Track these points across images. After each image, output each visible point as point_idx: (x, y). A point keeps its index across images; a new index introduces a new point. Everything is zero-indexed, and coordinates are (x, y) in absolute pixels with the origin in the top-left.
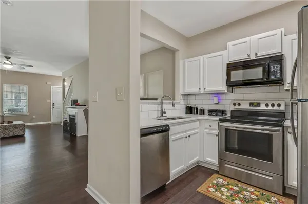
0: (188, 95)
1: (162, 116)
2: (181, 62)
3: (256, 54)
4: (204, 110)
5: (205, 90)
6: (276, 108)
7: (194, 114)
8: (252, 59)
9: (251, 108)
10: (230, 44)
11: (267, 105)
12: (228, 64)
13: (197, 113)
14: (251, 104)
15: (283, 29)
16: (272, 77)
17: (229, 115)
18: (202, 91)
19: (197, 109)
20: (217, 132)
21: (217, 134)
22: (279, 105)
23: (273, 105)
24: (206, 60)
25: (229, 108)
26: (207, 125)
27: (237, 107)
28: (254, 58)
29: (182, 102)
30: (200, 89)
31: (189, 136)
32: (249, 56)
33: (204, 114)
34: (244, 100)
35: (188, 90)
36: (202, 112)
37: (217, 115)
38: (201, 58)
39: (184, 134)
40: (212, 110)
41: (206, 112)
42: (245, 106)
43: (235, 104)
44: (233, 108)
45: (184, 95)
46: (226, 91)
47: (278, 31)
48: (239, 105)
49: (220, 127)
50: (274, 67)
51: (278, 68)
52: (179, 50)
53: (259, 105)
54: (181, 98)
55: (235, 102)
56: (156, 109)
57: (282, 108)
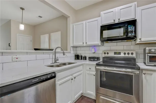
0: (76, 47)
1: (56, 62)
2: (71, 25)
3: (119, 20)
4: (86, 57)
5: (87, 44)
6: (130, 55)
7: (80, 59)
8: (116, 23)
9: (115, 55)
10: (102, 13)
11: (125, 54)
12: (101, 26)
13: (82, 59)
14: (115, 53)
15: (136, 3)
16: (130, 35)
17: (101, 60)
18: (85, 44)
19: (82, 57)
20: (94, 73)
21: (95, 74)
22: (132, 54)
23: (128, 54)
24: (87, 23)
25: (102, 56)
26: (88, 68)
27: (106, 55)
28: (118, 22)
29: (72, 52)
30: (83, 43)
31: (75, 78)
32: (114, 21)
33: (86, 59)
34: (111, 50)
35: (76, 44)
36: (85, 58)
37: (94, 61)
38: (84, 22)
39: (70, 77)
40: (91, 57)
41: (87, 58)
42: (111, 54)
43: (105, 53)
44: (104, 55)
45: (73, 47)
46: (100, 44)
47: (133, 4)
48: (108, 53)
49: (97, 70)
50: (131, 28)
51: (133, 29)
52: (70, 17)
53: (120, 53)
54: (72, 49)
55: (105, 52)
56: (51, 57)
57: (134, 55)
